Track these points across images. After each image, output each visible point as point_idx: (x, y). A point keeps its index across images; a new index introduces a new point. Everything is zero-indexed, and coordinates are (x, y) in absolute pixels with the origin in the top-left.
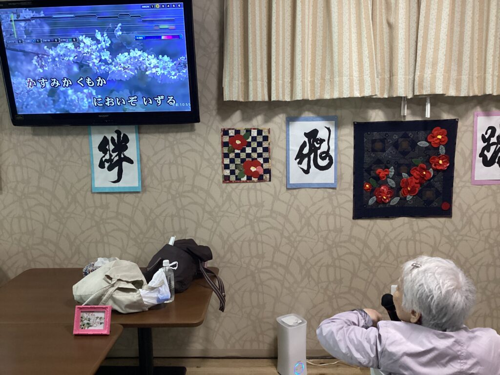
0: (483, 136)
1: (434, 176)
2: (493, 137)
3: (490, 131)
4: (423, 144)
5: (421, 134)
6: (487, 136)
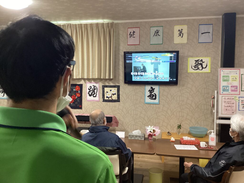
0: (89, 89)
1: (77, 98)
2: (91, 89)
3: (90, 87)
4: (74, 90)
5: (74, 87)
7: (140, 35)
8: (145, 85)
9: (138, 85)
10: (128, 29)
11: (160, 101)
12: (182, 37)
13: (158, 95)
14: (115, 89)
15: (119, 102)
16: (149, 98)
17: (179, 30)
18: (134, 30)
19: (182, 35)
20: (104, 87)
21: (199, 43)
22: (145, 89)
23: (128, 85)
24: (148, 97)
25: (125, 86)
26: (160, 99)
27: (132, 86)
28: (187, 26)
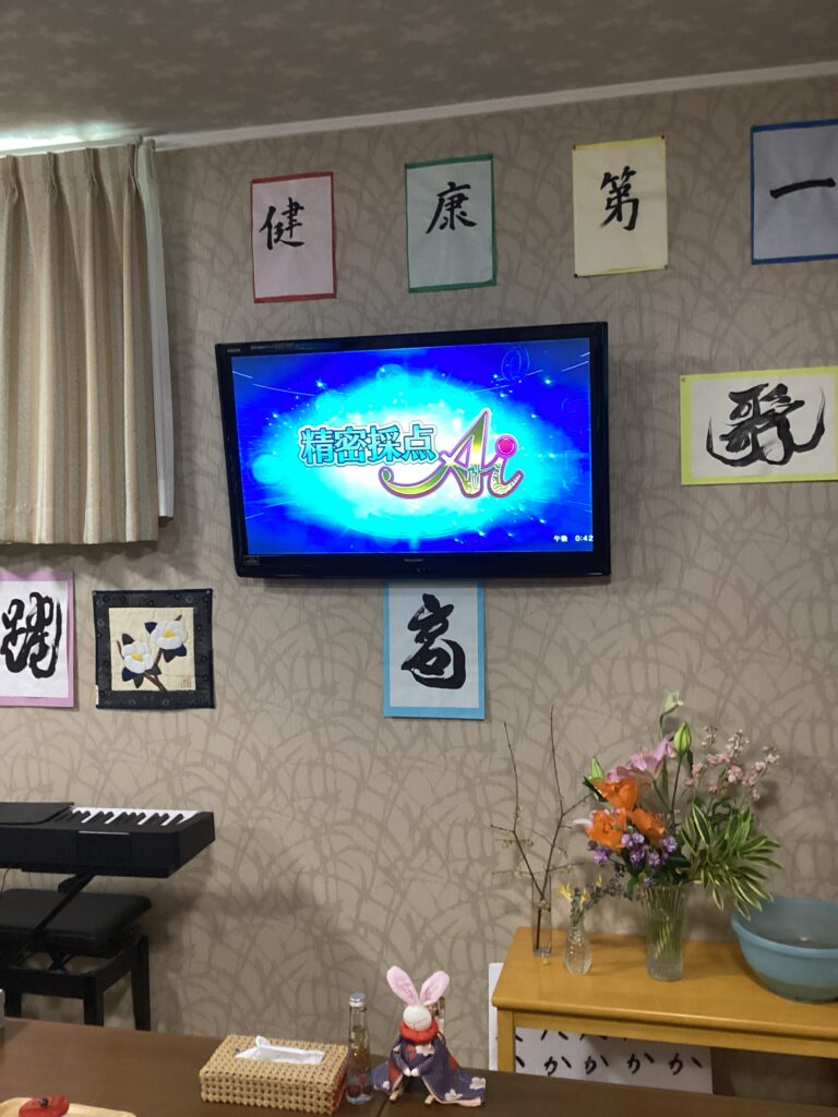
0: (5, 617)
2: (21, 617)
3: (14, 608)
6: (11, 617)
7: (338, 225)
8: (385, 585)
9: (332, 585)
10: (254, 186)
11: (493, 696)
12: (631, 227)
13: (476, 655)
14: (179, 618)
15: (212, 706)
16: (418, 678)
17: (608, 178)
18: (294, 189)
19: (627, 209)
20: (104, 602)
21: (755, 262)
22: (382, 614)
23: (269, 585)
24: (406, 666)
25: (245, 590)
26: (494, 680)
27: (291, 590)
28: (667, 145)
